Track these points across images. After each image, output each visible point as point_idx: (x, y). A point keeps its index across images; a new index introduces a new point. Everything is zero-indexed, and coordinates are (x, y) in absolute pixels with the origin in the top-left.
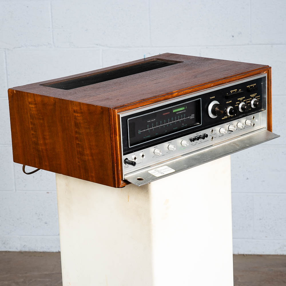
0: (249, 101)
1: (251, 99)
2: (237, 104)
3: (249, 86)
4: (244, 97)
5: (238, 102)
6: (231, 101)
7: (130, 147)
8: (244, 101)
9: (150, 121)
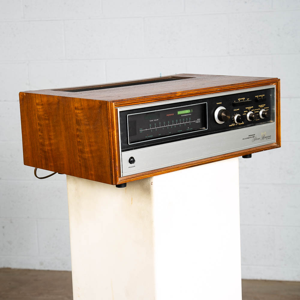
0: (258, 112)
1: (259, 109)
2: (245, 113)
3: (257, 96)
4: (253, 107)
5: (246, 111)
6: (239, 109)
7: (129, 144)
8: (252, 110)
9: (152, 121)
